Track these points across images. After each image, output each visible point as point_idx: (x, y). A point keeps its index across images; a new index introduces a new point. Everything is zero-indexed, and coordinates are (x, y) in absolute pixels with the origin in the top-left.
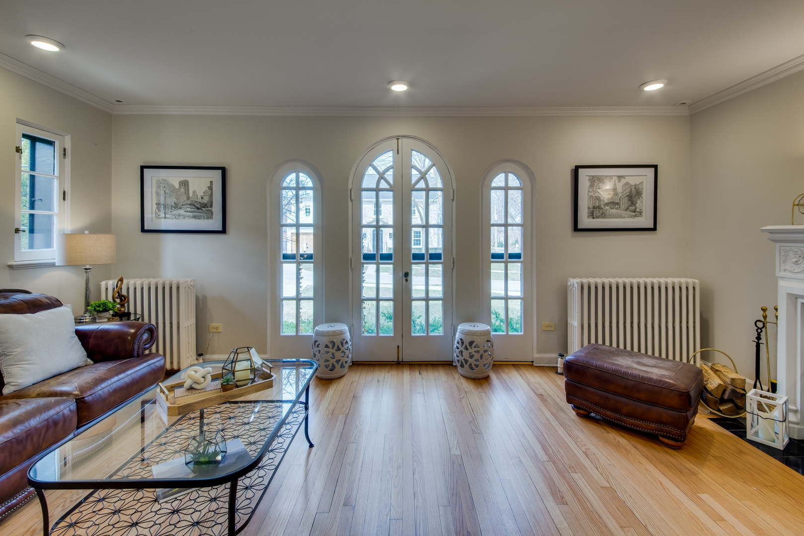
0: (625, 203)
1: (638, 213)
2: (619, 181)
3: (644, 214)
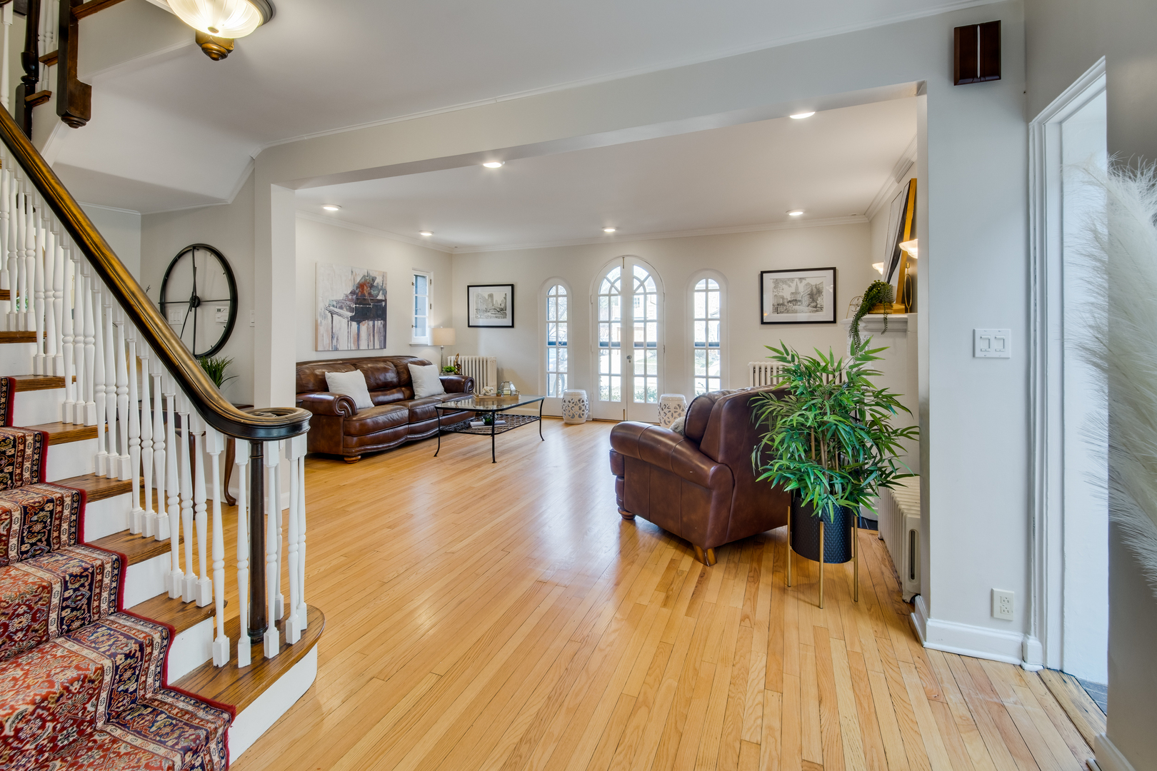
0: (806, 300)
1: (817, 308)
2: (801, 282)
3: (824, 309)
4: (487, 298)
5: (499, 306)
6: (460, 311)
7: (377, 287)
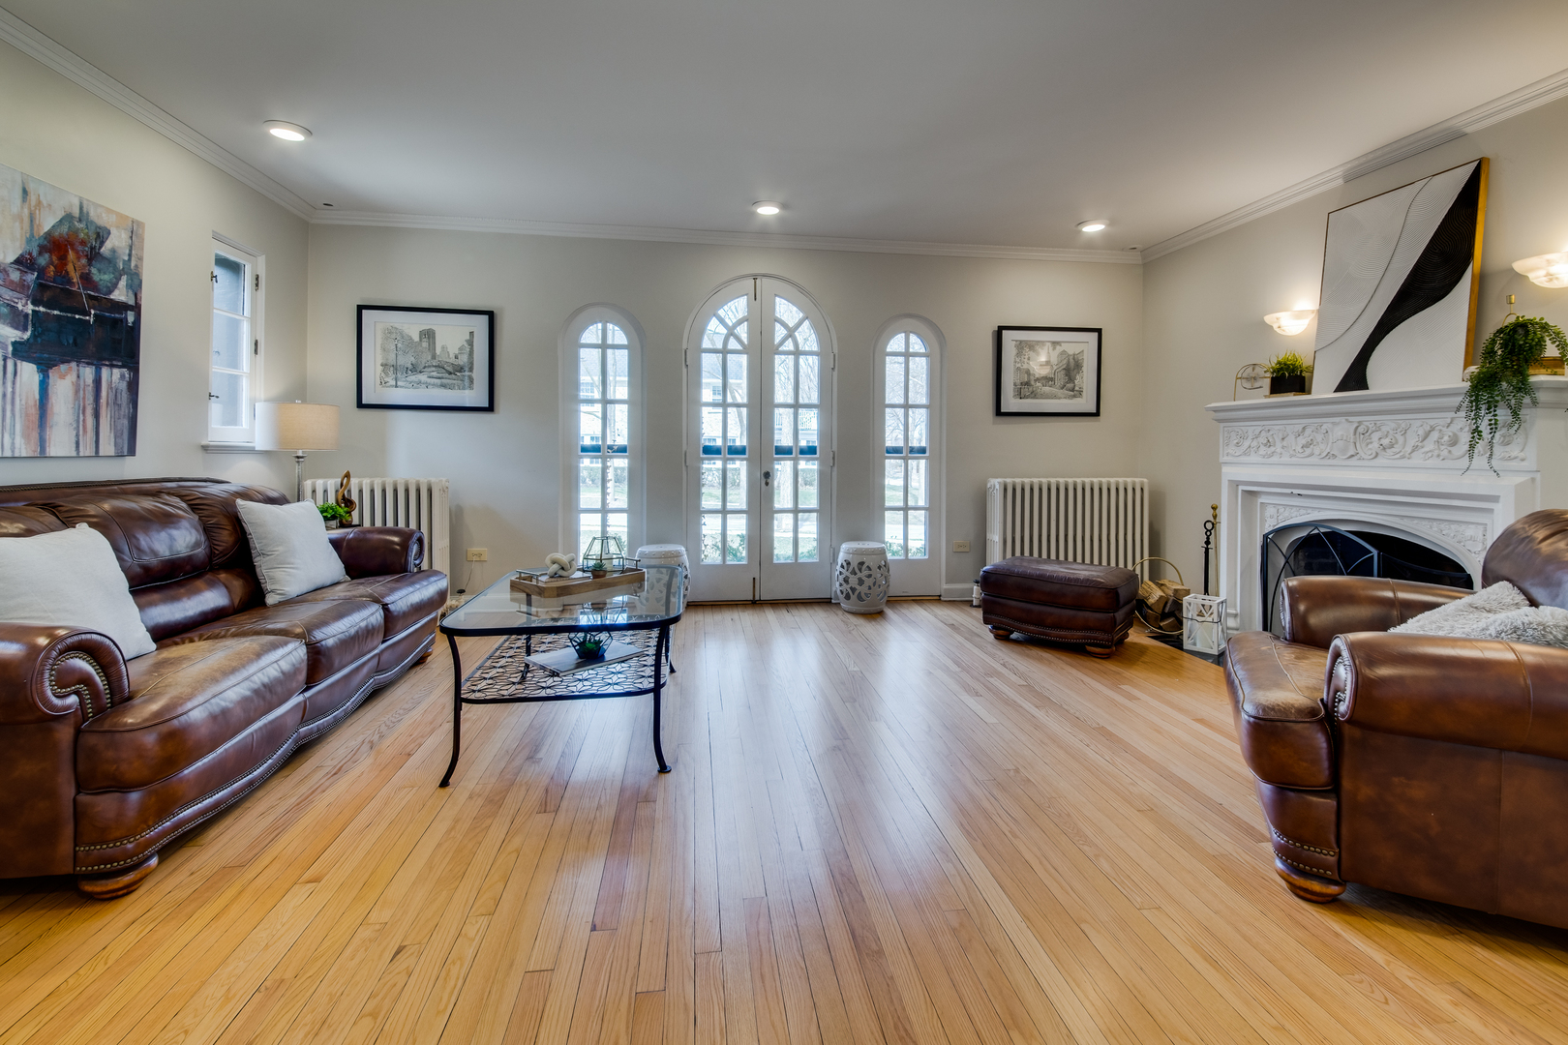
0: (1061, 378)
1: (1077, 393)
2: (1054, 349)
3: (1084, 394)
4: (416, 338)
5: (452, 360)
6: (332, 365)
7: (110, 261)
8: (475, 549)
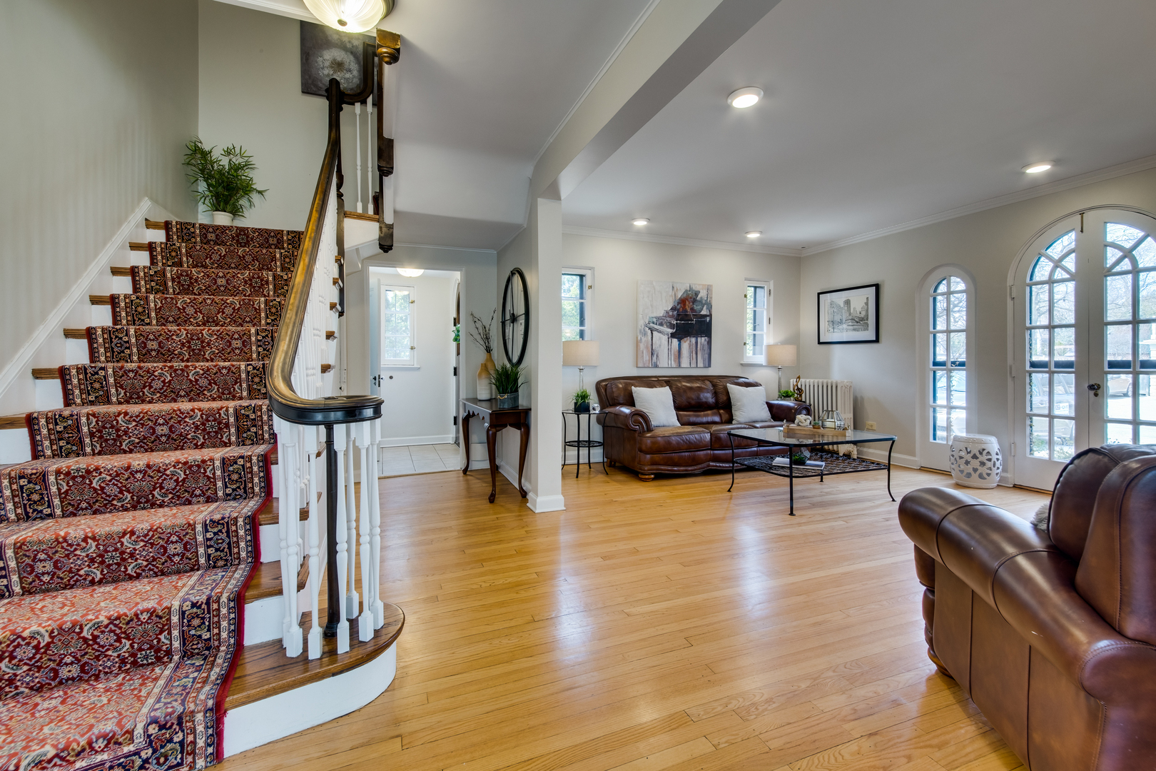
4: (842, 305)
5: (858, 315)
6: (808, 325)
7: (700, 301)
8: (870, 422)
